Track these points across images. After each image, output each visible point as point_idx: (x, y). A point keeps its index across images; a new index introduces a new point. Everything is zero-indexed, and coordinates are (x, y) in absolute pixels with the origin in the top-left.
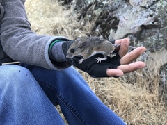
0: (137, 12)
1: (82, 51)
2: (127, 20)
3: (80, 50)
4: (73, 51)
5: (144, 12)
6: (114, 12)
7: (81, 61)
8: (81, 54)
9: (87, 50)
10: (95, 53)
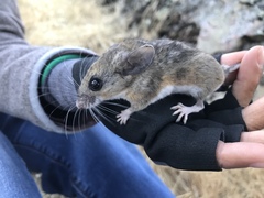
0: (233, 13)
1: (128, 85)
2: (215, 27)
3: (119, 81)
4: (96, 85)
5: (247, 12)
6: (191, 14)
7: (124, 117)
8: (123, 95)
9: (143, 81)
10: (167, 89)
